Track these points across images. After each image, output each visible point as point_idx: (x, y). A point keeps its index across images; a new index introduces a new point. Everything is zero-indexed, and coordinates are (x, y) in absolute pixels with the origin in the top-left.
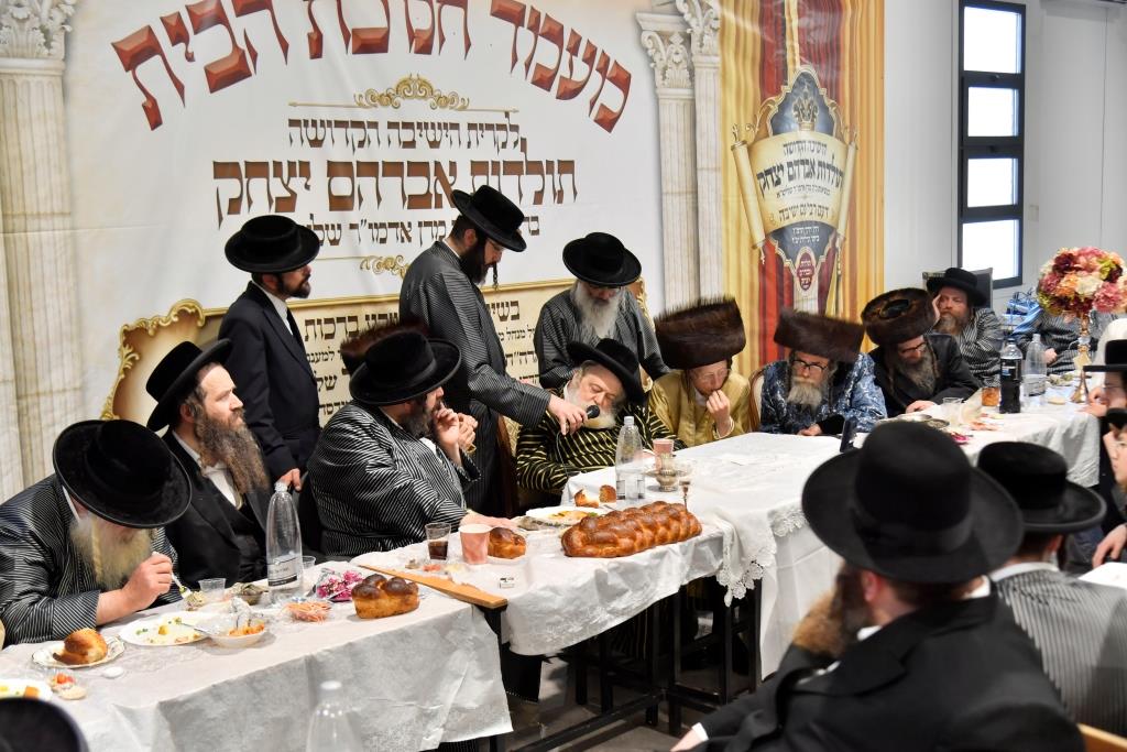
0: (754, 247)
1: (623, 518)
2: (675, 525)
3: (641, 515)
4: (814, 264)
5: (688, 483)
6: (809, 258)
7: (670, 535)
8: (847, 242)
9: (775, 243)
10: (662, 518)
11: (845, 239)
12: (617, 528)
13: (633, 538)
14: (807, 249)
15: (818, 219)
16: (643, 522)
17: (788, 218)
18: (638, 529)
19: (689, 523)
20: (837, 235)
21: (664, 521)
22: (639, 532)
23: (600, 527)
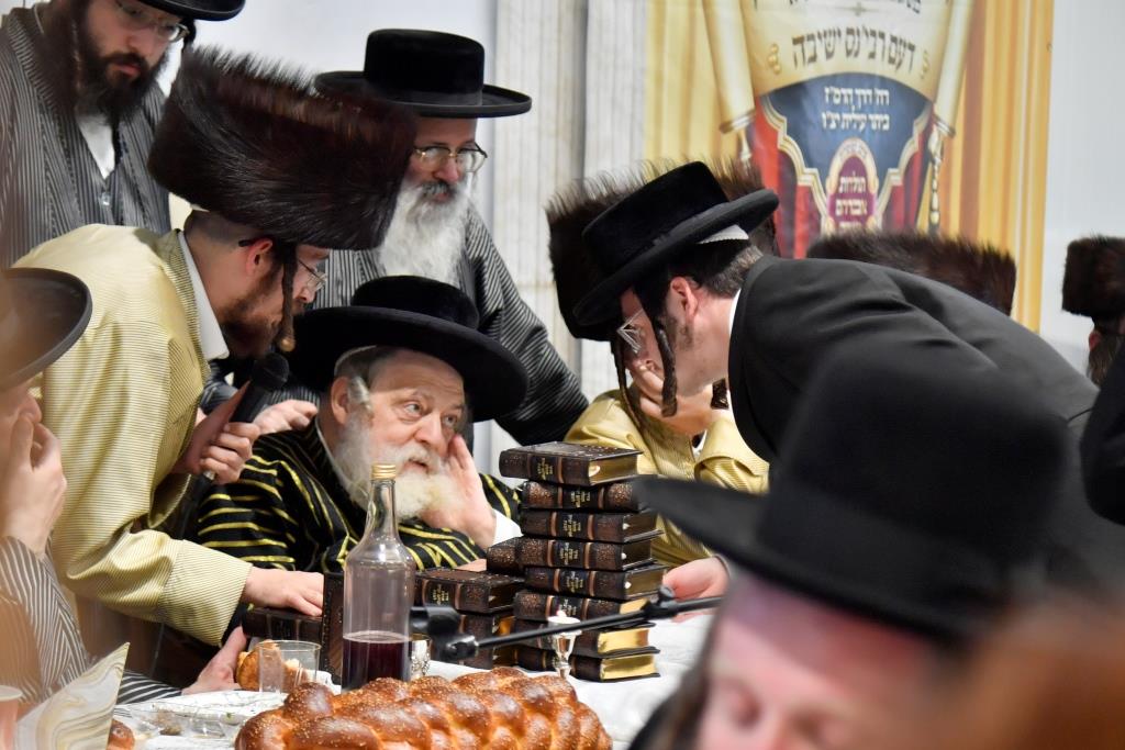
0: (725, 127)
2: (537, 724)
3: (453, 692)
4: (874, 190)
6: (862, 172)
8: (958, 142)
9: (778, 122)
10: (508, 704)
11: (952, 133)
12: (383, 716)
13: (423, 745)
14: (858, 148)
15: (888, 71)
16: (453, 707)
17: (813, 59)
18: (438, 725)
19: (577, 724)
20: (933, 120)
21: (509, 712)
22: (441, 732)
23: (338, 710)
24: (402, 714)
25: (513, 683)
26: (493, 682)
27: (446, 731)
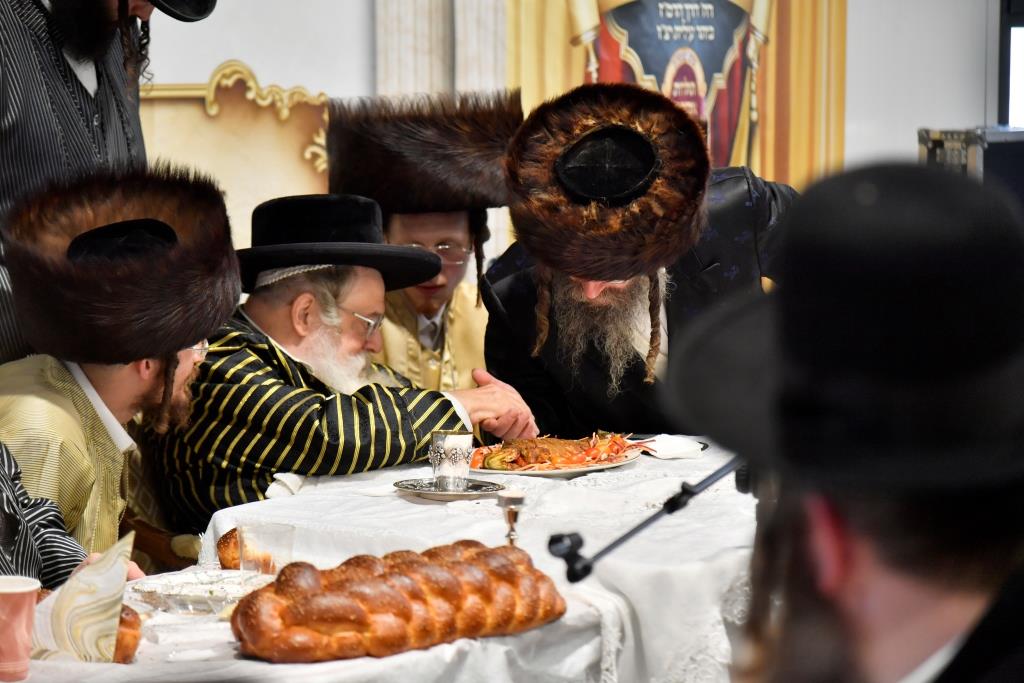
0: (575, 41)
1: (380, 570)
2: (502, 591)
3: (424, 565)
4: (702, 94)
5: (519, 501)
6: (692, 77)
7: (491, 615)
8: (772, 49)
9: (620, 35)
10: (476, 574)
11: (766, 40)
12: (367, 590)
13: (405, 615)
14: (688, 56)
16: (428, 580)
18: (416, 595)
19: (535, 589)
20: (750, 29)
21: (478, 581)
22: (418, 602)
23: (326, 586)
24: (384, 588)
25: (478, 554)
26: (458, 554)
27: (424, 602)
